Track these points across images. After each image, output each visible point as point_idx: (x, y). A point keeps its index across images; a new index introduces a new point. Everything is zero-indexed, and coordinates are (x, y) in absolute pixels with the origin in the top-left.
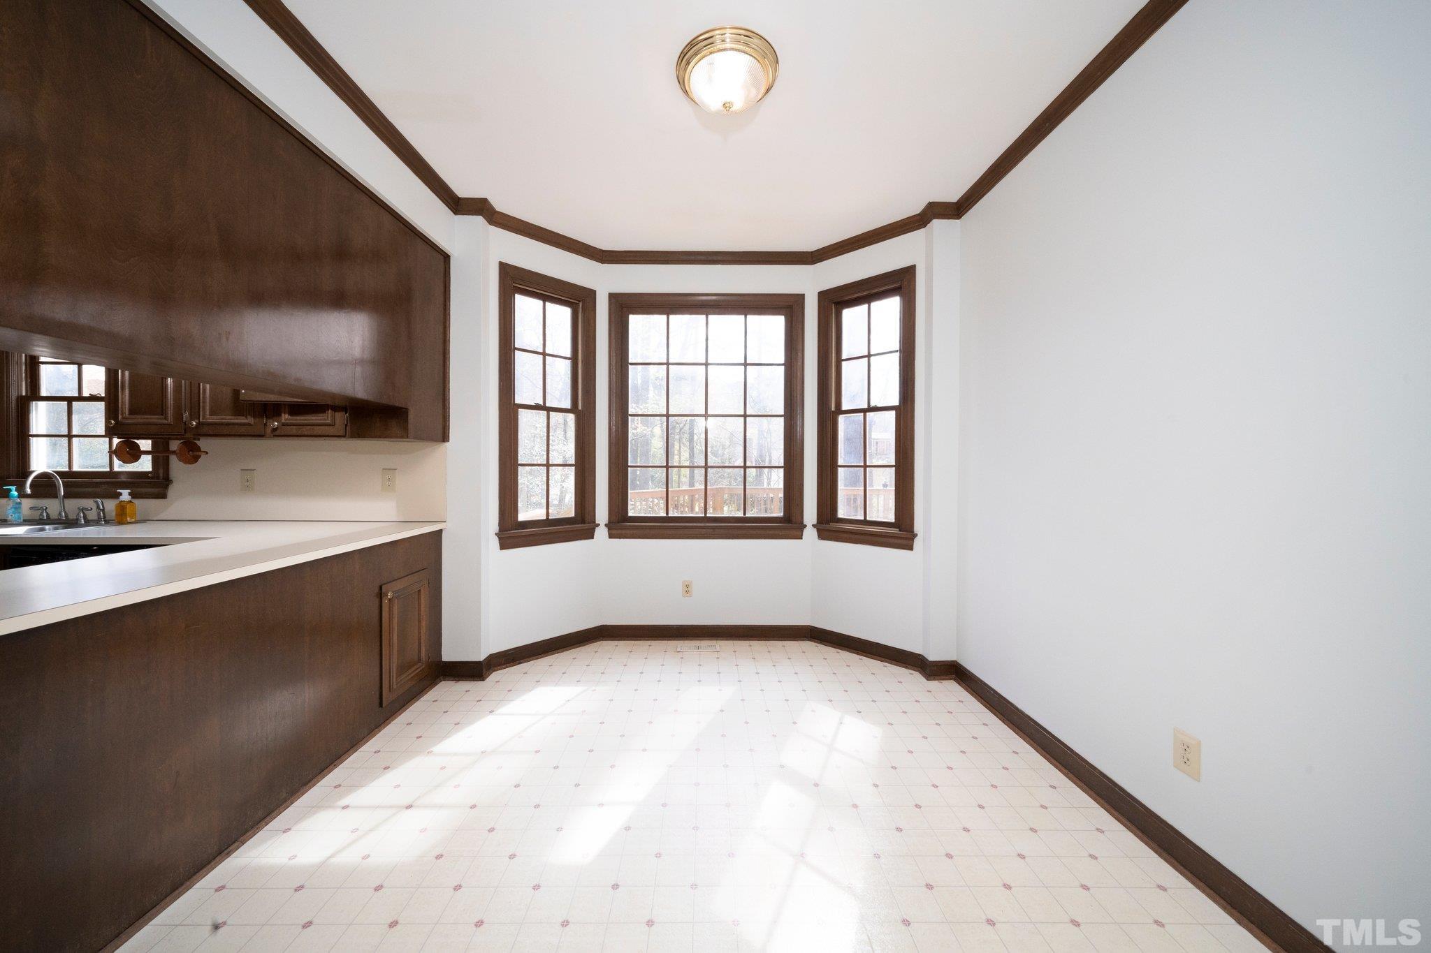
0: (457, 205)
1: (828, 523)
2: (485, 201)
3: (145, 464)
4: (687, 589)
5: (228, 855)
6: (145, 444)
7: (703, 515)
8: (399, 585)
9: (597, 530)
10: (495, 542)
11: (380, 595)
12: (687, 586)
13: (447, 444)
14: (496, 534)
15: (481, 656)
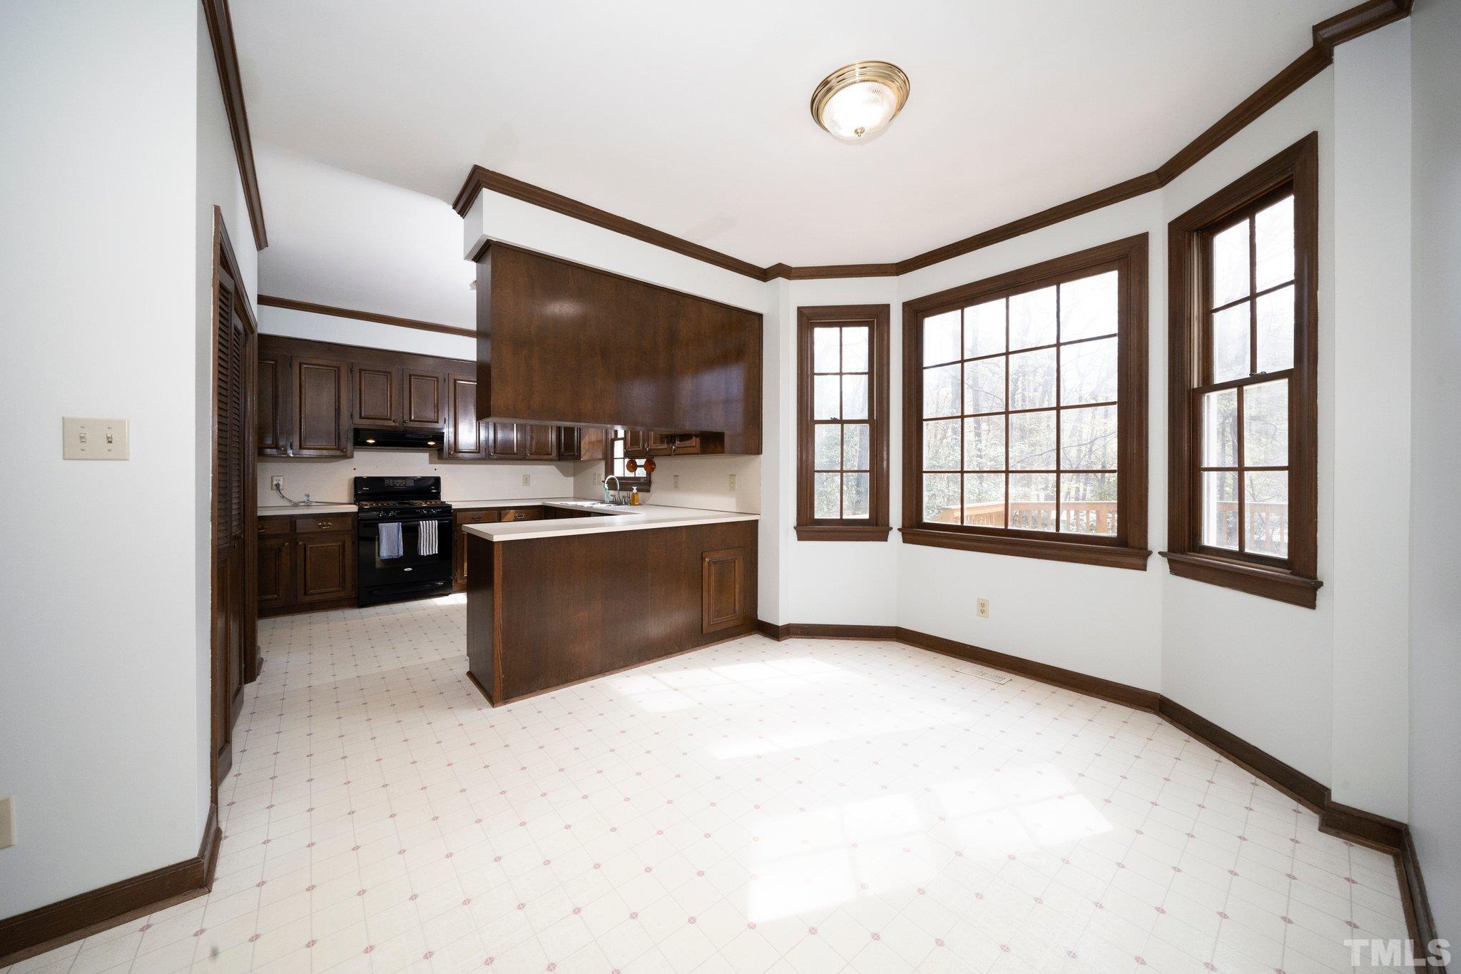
0: (763, 275)
1: (1183, 552)
2: (780, 265)
3: (641, 473)
4: (983, 608)
5: (604, 675)
6: (641, 462)
7: (1004, 527)
8: (717, 556)
9: (890, 533)
10: (794, 534)
11: (703, 559)
12: (983, 605)
13: (761, 456)
14: (795, 528)
15: (781, 622)
